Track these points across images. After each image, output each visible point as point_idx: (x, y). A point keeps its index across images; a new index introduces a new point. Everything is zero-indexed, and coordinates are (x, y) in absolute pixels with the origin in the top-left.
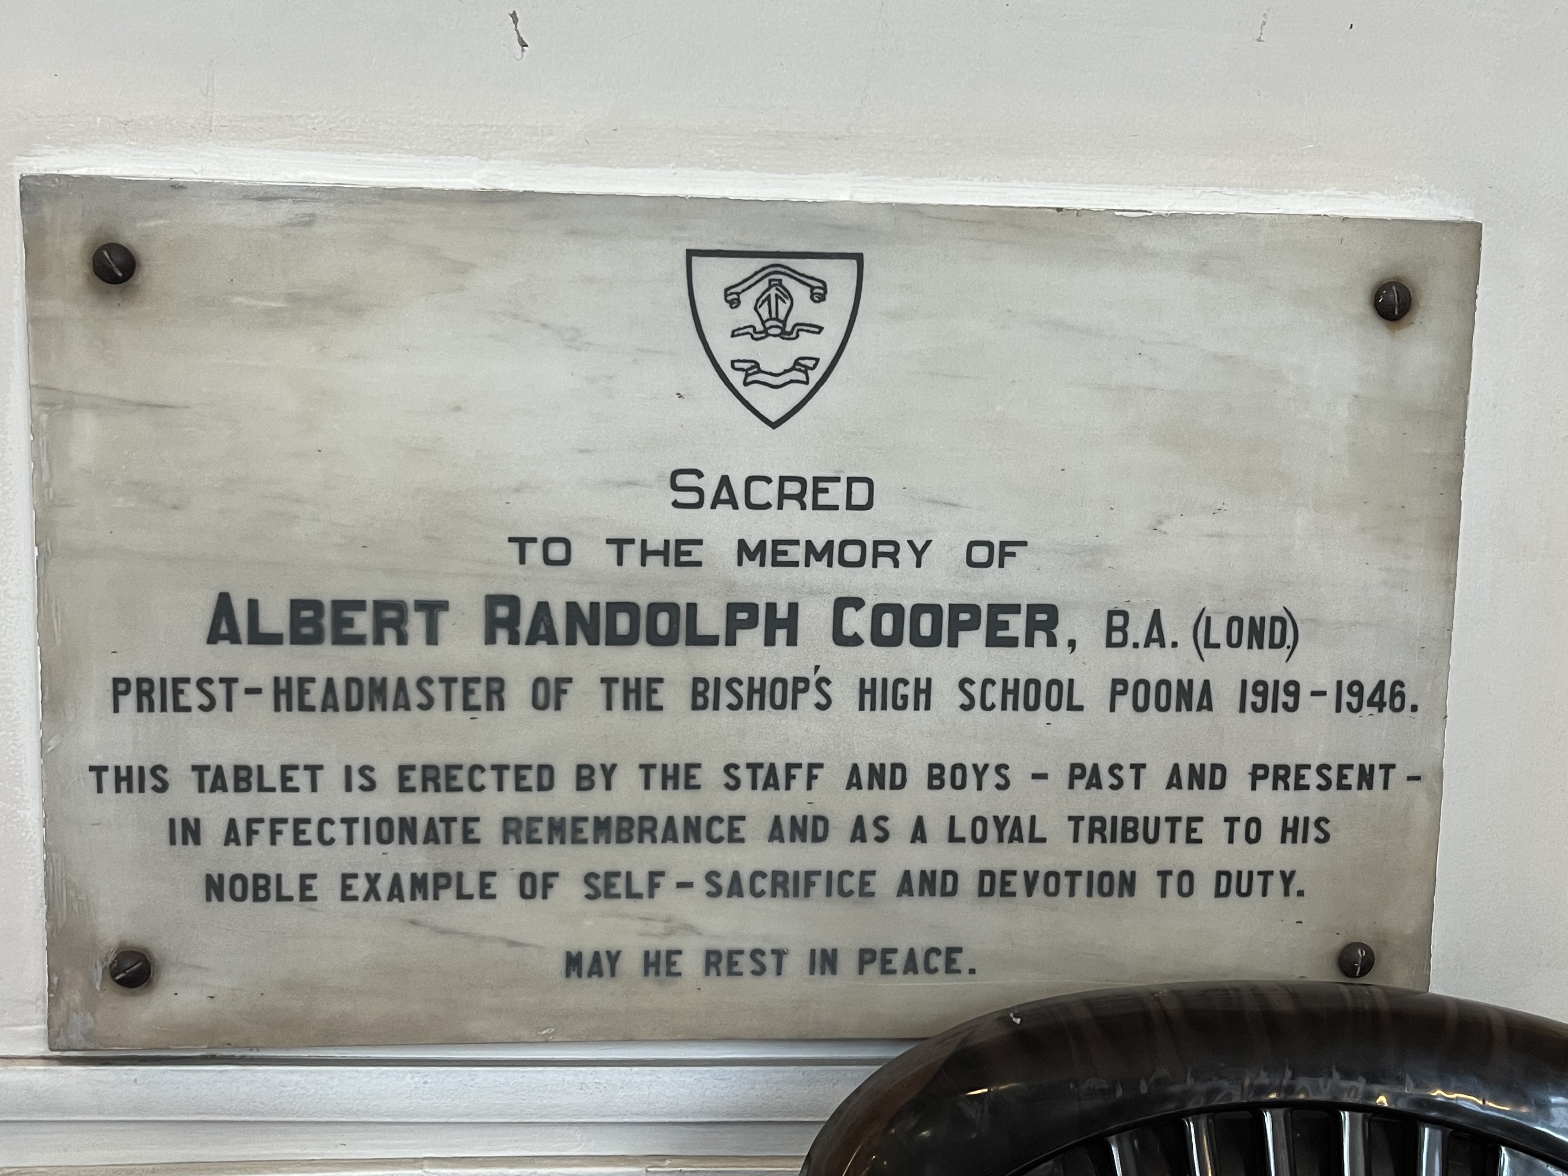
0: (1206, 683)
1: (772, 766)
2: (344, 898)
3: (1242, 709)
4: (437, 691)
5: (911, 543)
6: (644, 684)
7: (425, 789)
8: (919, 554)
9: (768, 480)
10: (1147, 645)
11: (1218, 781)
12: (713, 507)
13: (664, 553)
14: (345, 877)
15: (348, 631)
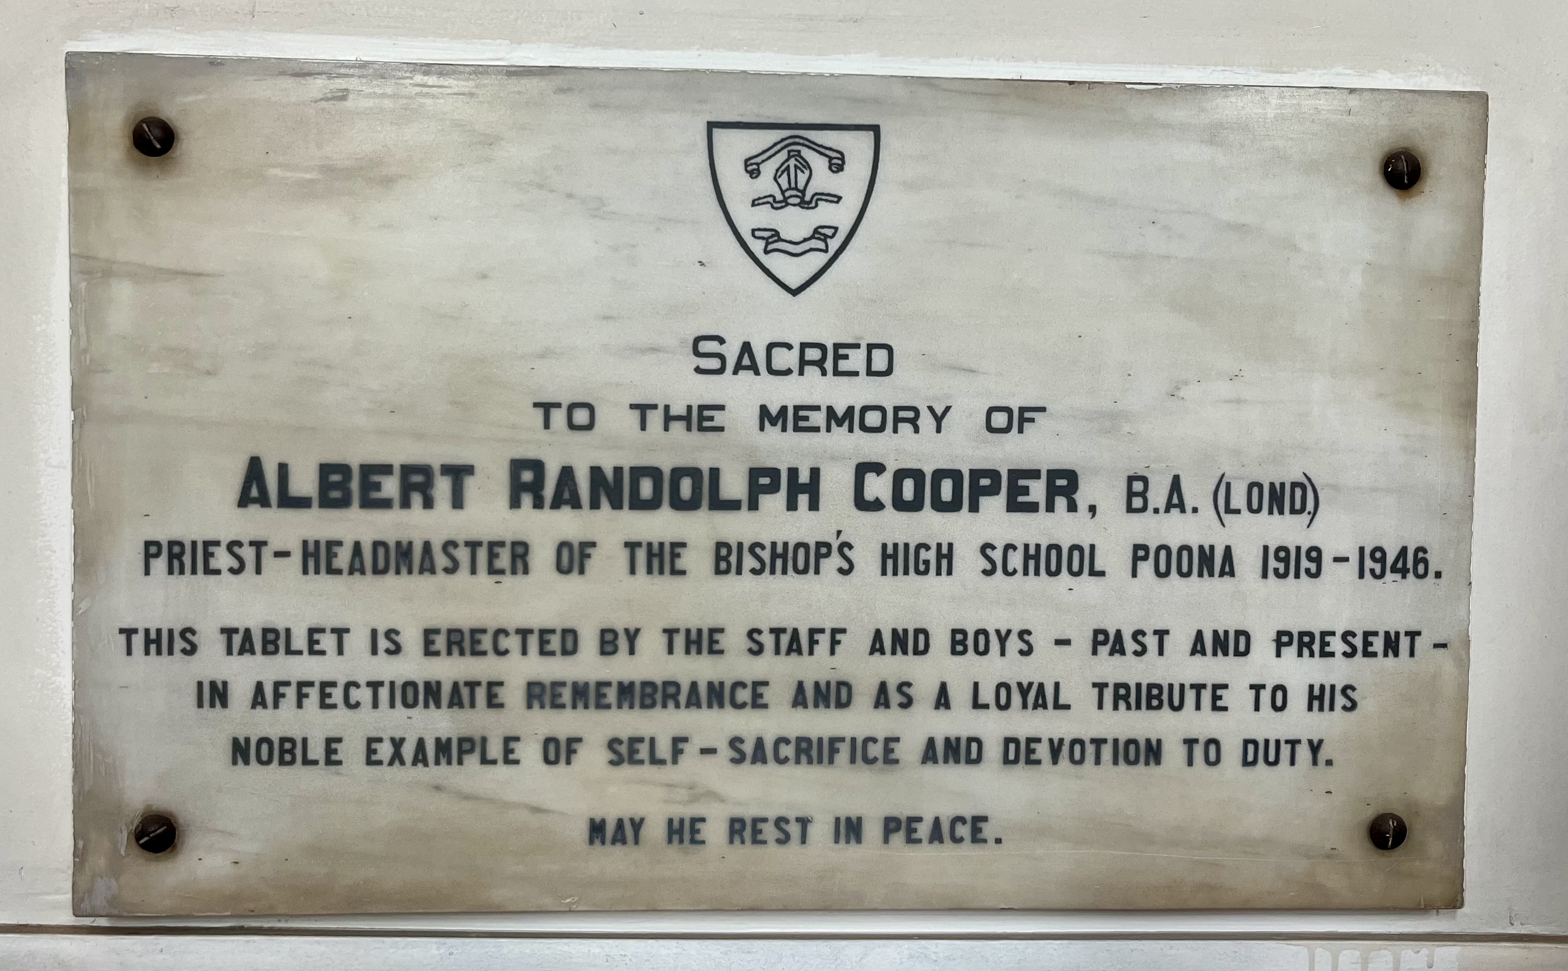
0: (1228, 549)
1: (795, 631)
2: (370, 762)
3: (1265, 575)
4: (463, 555)
5: (931, 409)
6: (667, 549)
7: (449, 653)
8: (939, 420)
9: (789, 347)
10: (1167, 511)
11: (1242, 648)
12: (735, 372)
13: (686, 418)
14: (371, 741)
15: (375, 495)
